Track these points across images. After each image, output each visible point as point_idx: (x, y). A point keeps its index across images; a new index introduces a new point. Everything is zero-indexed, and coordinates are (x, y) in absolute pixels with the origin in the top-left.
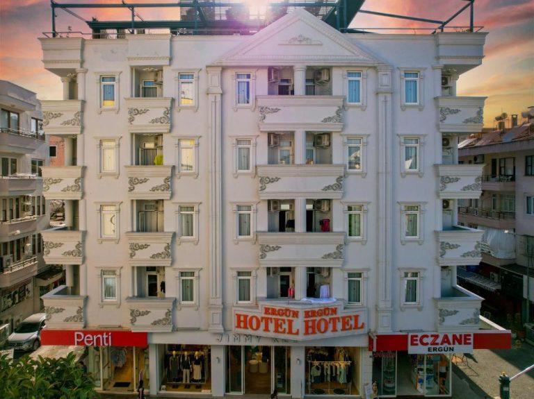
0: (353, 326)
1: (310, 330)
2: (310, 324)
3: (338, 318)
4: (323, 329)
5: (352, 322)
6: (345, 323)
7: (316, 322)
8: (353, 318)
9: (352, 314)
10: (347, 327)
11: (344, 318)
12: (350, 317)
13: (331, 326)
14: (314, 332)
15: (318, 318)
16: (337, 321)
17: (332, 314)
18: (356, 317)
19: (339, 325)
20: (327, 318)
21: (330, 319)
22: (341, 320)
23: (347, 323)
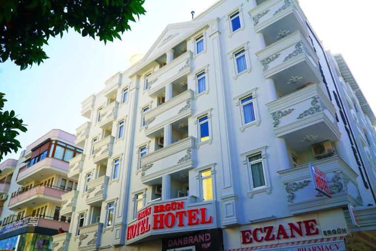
0: (200, 221)
1: (159, 225)
2: (159, 219)
3: (184, 212)
4: (170, 224)
5: (199, 216)
6: (191, 218)
7: (164, 217)
8: (200, 212)
9: (199, 208)
10: (195, 221)
11: (190, 212)
12: (197, 210)
13: (178, 220)
14: (162, 227)
15: (166, 213)
16: (183, 214)
17: (179, 209)
18: (203, 210)
19: (186, 220)
20: (174, 212)
21: (177, 213)
22: (187, 214)
23: (194, 217)
